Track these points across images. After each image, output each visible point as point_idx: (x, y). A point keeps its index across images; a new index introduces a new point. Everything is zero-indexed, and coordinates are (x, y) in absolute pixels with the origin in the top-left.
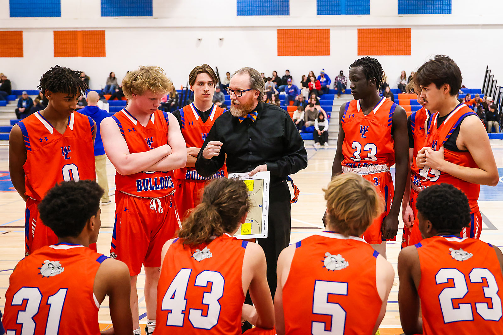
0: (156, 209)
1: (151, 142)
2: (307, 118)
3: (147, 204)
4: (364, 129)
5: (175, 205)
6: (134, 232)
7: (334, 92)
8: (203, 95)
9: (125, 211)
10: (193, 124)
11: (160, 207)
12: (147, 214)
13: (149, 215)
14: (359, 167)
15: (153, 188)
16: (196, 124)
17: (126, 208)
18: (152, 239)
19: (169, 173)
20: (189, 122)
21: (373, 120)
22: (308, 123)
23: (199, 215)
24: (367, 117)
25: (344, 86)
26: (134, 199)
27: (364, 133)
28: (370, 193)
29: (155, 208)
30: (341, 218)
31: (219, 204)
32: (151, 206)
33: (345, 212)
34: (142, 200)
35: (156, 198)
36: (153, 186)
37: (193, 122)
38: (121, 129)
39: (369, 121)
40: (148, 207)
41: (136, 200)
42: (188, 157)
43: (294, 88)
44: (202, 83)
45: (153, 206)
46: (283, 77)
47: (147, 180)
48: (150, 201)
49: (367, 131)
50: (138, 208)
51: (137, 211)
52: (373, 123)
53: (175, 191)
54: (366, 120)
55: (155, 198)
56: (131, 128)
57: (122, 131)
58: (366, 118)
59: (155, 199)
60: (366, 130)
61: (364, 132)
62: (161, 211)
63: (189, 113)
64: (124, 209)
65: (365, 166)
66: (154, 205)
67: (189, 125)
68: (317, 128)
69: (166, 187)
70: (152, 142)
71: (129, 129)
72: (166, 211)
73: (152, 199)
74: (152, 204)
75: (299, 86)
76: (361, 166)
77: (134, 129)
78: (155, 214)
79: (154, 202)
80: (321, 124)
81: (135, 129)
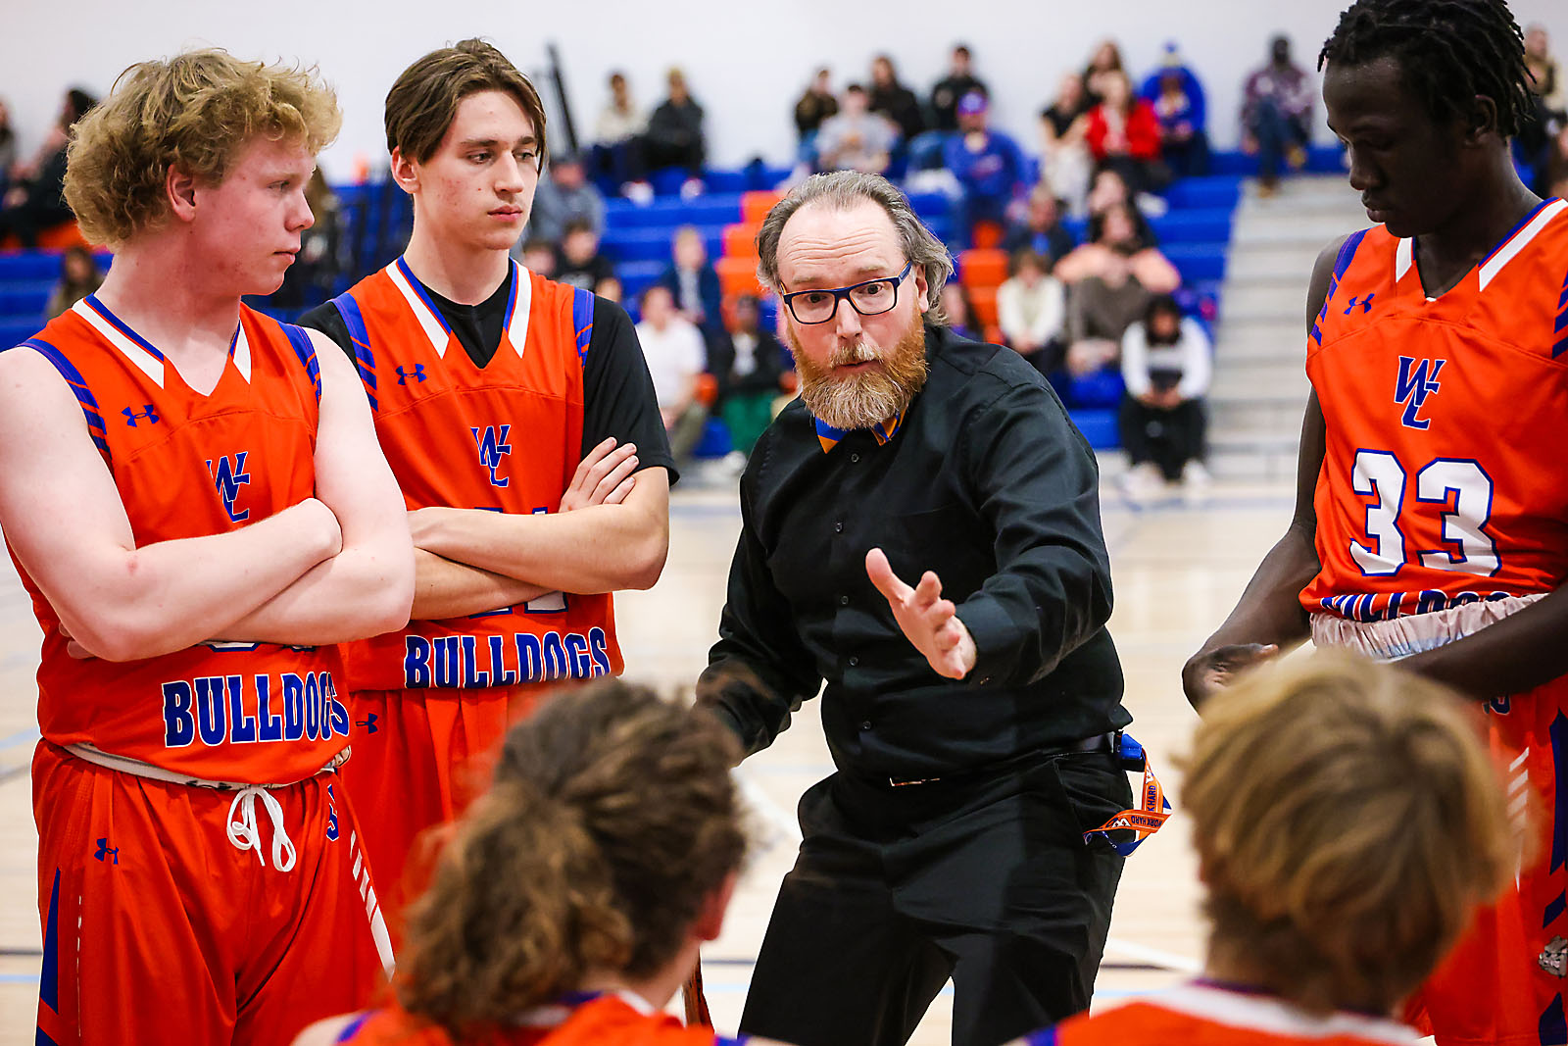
0: (258, 847)
1: (236, 480)
2: (1077, 326)
3: (212, 818)
4: (1421, 376)
5: (352, 828)
6: (153, 970)
7: (1236, 166)
8: (490, 213)
9: (100, 855)
10: (421, 378)
11: (281, 837)
12: (217, 874)
13: (226, 882)
14: (1393, 616)
15: (249, 734)
16: (440, 379)
17: (102, 842)
18: (245, 1005)
19: (320, 654)
20: (399, 371)
21: (1472, 322)
22: (1086, 355)
23: (491, 848)
24: (1440, 310)
25: (1298, 128)
26: (145, 797)
27: (1419, 403)
28: (1432, 751)
29: (255, 841)
30: (1270, 907)
31: (589, 802)
32: (233, 830)
33: (1290, 868)
34: (186, 797)
35: (258, 784)
36: (250, 722)
37: (419, 367)
38: (89, 408)
39: (1447, 328)
40: (217, 835)
41: (158, 798)
42: (418, 562)
43: (1003, 147)
44: (486, 151)
45: (242, 832)
46: (939, 87)
47: (217, 685)
48: (225, 803)
49: (1435, 387)
50: (167, 843)
51: (162, 854)
52: (1467, 342)
53: (347, 752)
54: (1432, 325)
55: (252, 784)
56: (138, 408)
57: (95, 422)
58: (1433, 316)
59: (254, 791)
60: (1429, 386)
61: (1421, 394)
62: (285, 858)
63: (389, 318)
64: (93, 847)
65: (1431, 606)
66: (248, 826)
67: (402, 382)
68: (1138, 383)
69: (312, 731)
70: (245, 478)
71: (127, 412)
72: (312, 861)
73: (237, 792)
74: (238, 817)
75: (1031, 136)
76: (1409, 608)
77: (153, 412)
78: (258, 874)
79: (249, 812)
80: (1165, 358)
81: (158, 410)
